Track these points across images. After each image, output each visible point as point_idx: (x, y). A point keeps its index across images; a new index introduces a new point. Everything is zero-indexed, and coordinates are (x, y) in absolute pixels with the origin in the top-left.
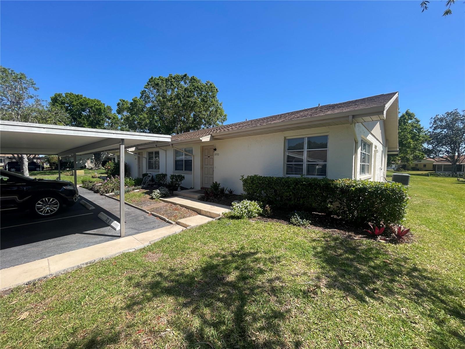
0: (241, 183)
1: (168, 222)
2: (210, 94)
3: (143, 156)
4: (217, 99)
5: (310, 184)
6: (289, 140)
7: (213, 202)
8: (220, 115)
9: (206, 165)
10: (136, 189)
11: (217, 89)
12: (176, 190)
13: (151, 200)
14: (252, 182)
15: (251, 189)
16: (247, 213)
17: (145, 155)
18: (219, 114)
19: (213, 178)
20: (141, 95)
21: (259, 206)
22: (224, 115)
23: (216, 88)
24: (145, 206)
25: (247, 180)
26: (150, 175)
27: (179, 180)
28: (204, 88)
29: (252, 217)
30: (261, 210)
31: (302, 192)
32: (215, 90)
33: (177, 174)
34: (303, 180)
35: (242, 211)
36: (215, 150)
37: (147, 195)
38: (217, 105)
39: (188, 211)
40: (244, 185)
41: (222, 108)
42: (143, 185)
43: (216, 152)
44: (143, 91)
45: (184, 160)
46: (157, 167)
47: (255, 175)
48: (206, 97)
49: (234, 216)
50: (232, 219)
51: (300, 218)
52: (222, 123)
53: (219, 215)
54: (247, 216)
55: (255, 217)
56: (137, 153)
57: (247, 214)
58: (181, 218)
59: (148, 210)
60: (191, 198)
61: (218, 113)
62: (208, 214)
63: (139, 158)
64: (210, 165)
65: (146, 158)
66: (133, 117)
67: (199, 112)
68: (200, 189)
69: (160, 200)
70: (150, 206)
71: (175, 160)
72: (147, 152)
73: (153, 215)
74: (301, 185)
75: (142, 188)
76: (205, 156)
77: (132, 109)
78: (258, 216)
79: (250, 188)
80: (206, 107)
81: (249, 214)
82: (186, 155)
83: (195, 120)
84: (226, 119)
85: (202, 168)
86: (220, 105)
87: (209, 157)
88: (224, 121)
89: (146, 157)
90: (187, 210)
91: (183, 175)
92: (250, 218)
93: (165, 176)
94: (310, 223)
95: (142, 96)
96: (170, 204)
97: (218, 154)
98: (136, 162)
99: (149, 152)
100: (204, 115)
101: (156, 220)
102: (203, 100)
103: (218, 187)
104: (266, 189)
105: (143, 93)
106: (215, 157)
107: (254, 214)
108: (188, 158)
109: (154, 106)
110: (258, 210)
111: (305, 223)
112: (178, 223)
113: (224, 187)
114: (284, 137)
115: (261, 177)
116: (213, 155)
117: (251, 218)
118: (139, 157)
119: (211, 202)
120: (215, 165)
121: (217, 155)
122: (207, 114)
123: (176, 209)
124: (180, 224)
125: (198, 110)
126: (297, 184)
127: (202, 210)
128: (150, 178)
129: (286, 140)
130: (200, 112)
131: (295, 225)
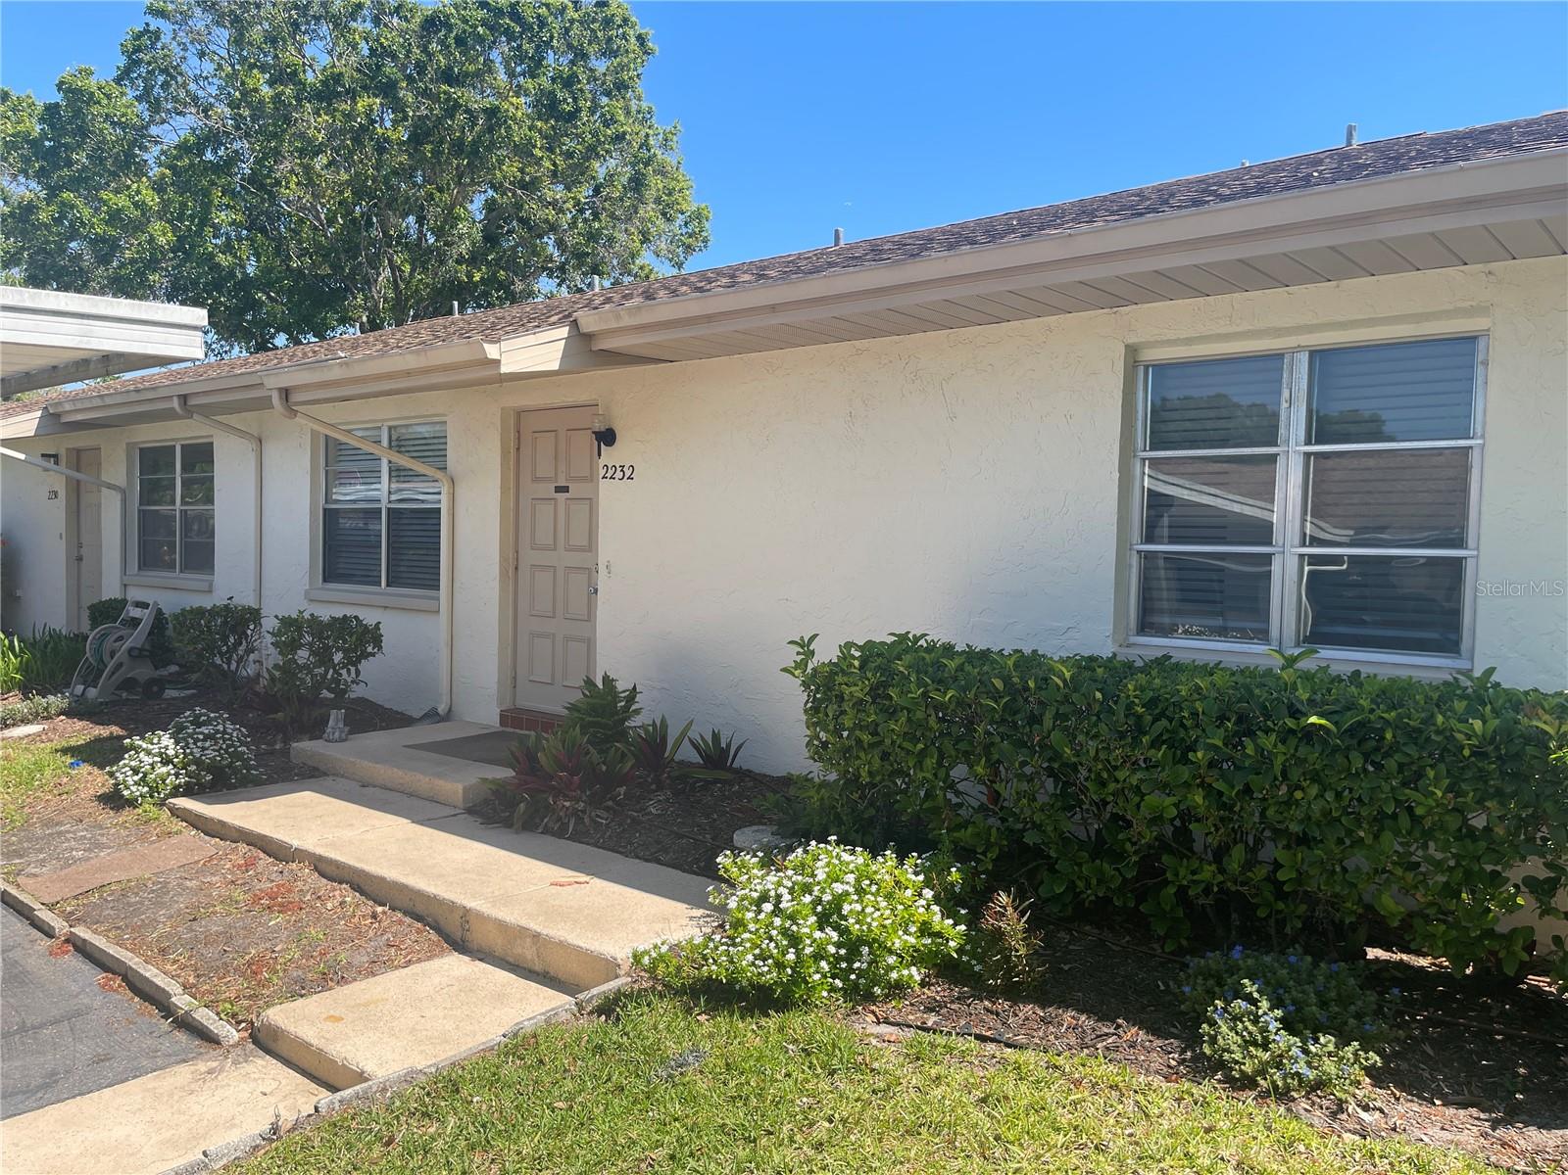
0: (794, 697)
1: (186, 1024)
2: (601, 66)
3: (104, 478)
4: (644, 105)
5: (1361, 734)
6: (1161, 369)
7: (577, 837)
8: (664, 214)
9: (545, 548)
10: (25, 721)
11: (641, 39)
12: (316, 729)
13: (107, 817)
14: (877, 692)
15: (872, 746)
16: (838, 958)
17: (118, 469)
18: (658, 201)
19: (590, 643)
20: (122, 61)
21: (937, 900)
22: (690, 207)
23: (639, 30)
24: (42, 863)
25: (839, 679)
26: (136, 613)
27: (338, 657)
28: (556, 25)
29: (877, 990)
30: (954, 933)
31: (1291, 792)
32: (633, 40)
33: (325, 613)
34: (1305, 696)
35: (795, 941)
36: (607, 437)
37: (85, 769)
38: (645, 145)
39: (374, 916)
40: (814, 710)
41: (674, 163)
42: (80, 688)
43: (610, 456)
44: (138, 36)
45: (384, 505)
46: (200, 555)
47: (903, 637)
48: (569, 82)
49: (732, 982)
50: (712, 1010)
51: (1288, 1025)
52: (680, 265)
53: (610, 968)
54: (838, 983)
55: (898, 989)
56: (62, 453)
57: (833, 966)
58: (299, 990)
59: (51, 907)
60: (411, 795)
61: (650, 194)
62: (527, 953)
63: (76, 489)
64: (570, 549)
65: (123, 492)
66: (63, 204)
67: (524, 186)
68: (493, 720)
69: (176, 812)
70: (85, 866)
71: (325, 510)
72: (130, 446)
73: (83, 949)
74: (1286, 735)
75: (69, 713)
76: (536, 480)
77: (52, 152)
78: (923, 984)
79: (859, 742)
80: (569, 155)
81: (850, 962)
82: (397, 473)
83: (491, 238)
84: (705, 241)
85: (512, 567)
86: (665, 144)
87: (565, 489)
88: (689, 248)
89: (122, 481)
90: (368, 907)
91: (369, 617)
92: (859, 995)
93: (239, 621)
94: (1369, 1071)
95: (134, 63)
96: (243, 848)
97: (627, 473)
98: (55, 515)
99: (141, 450)
100: (554, 204)
101: (97, 1004)
102: (547, 106)
103: (626, 714)
104: (988, 755)
105: (141, 45)
106: (609, 492)
107: (891, 968)
108: (418, 494)
109: (212, 138)
110: (925, 930)
111: (1330, 1066)
112: (265, 1041)
113: (663, 720)
114: (1127, 346)
115: (948, 649)
116: (591, 478)
117: (869, 998)
118: (78, 482)
119: (560, 834)
120: (608, 549)
121: (619, 474)
122: (578, 203)
123: (277, 902)
124: (282, 1048)
125: (511, 169)
126: (1246, 728)
127: (481, 917)
128: (137, 638)
129: (1141, 369)
130: (530, 186)
131: (1247, 1083)
